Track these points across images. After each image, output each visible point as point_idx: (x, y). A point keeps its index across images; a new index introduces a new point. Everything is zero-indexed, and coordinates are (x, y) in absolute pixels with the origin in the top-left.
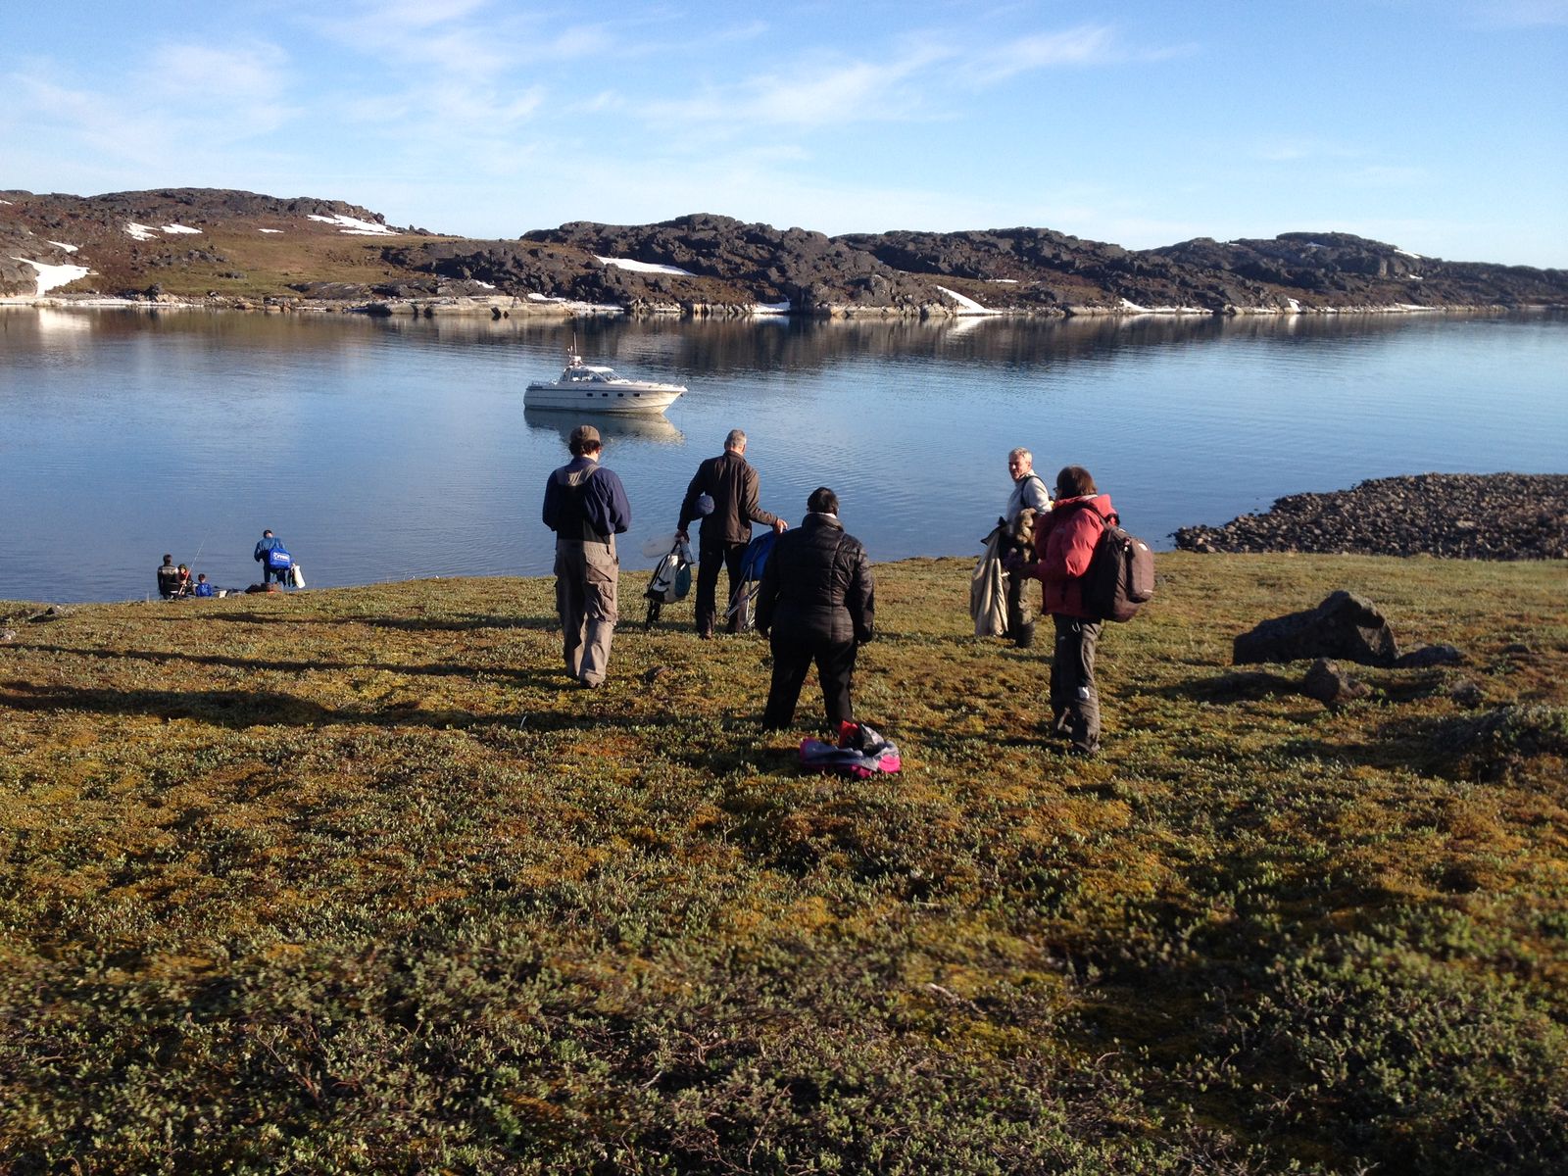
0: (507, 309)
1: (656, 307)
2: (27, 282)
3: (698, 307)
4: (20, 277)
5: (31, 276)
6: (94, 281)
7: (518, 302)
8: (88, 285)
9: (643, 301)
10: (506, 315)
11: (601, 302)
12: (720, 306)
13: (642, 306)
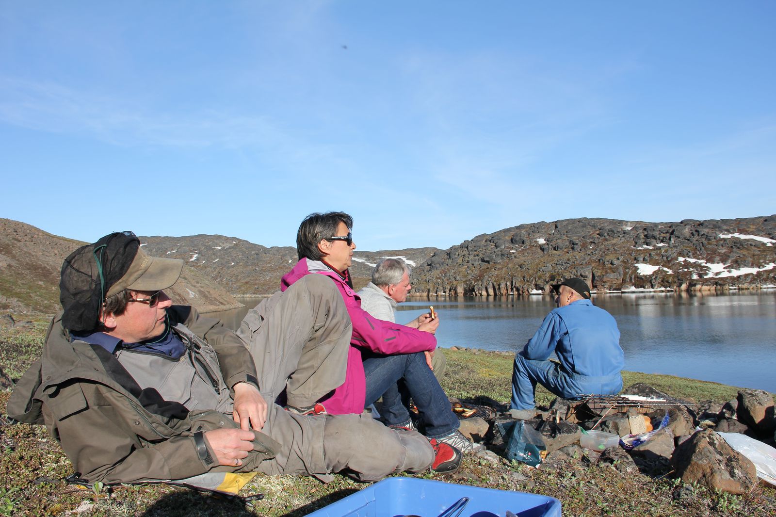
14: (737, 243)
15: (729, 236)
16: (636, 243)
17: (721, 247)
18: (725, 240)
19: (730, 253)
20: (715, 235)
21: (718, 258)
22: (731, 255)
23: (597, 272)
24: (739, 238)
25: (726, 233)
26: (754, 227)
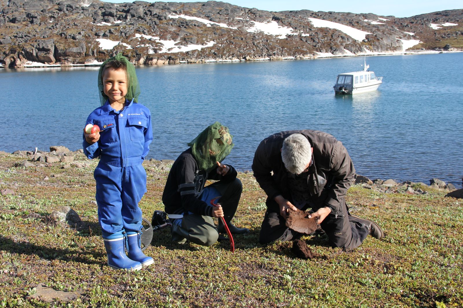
2: (400, 47)
4: (397, 45)
5: (401, 45)
6: (423, 45)
8: (420, 46)
14: (184, 23)
15: (177, 17)
16: (95, 20)
17: (170, 26)
18: (174, 20)
19: (179, 31)
20: (165, 15)
21: (169, 36)
22: (180, 33)
23: (60, 45)
24: (185, 19)
25: (174, 14)
26: (196, 10)
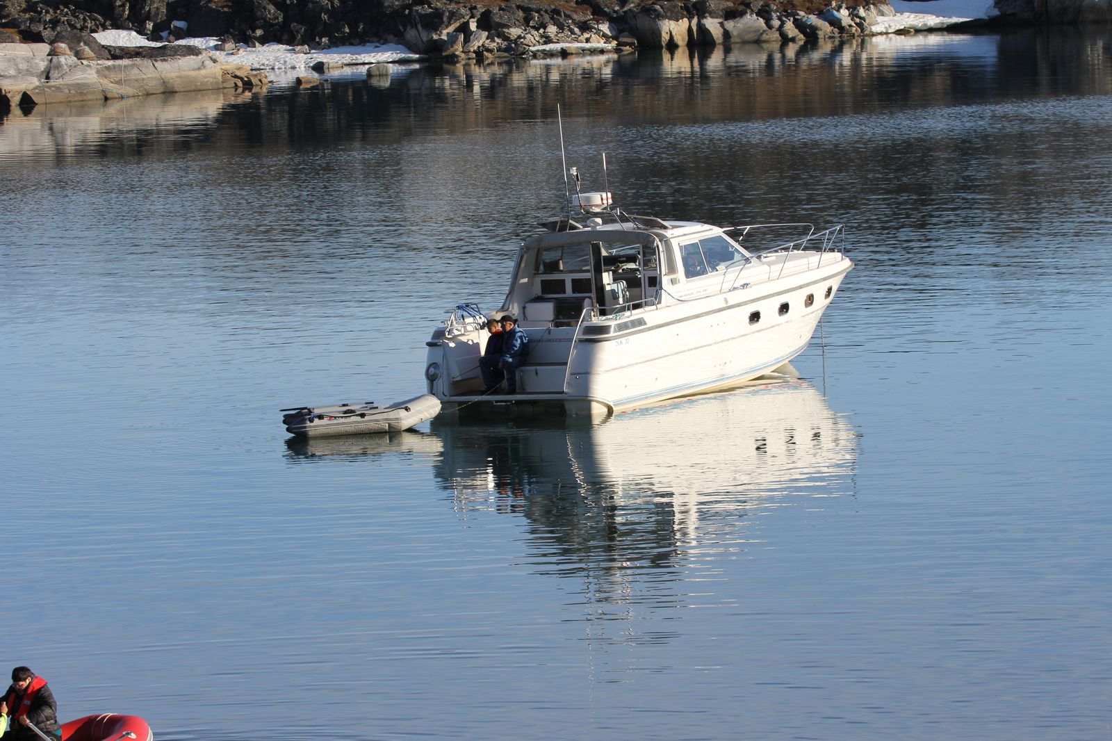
0: (31, 84)
1: (532, 40)
3: (676, 29)
7: (67, 59)
9: (486, 23)
10: (27, 104)
11: (337, 42)
12: (752, 21)
13: (481, 39)
